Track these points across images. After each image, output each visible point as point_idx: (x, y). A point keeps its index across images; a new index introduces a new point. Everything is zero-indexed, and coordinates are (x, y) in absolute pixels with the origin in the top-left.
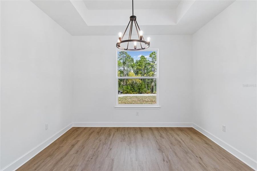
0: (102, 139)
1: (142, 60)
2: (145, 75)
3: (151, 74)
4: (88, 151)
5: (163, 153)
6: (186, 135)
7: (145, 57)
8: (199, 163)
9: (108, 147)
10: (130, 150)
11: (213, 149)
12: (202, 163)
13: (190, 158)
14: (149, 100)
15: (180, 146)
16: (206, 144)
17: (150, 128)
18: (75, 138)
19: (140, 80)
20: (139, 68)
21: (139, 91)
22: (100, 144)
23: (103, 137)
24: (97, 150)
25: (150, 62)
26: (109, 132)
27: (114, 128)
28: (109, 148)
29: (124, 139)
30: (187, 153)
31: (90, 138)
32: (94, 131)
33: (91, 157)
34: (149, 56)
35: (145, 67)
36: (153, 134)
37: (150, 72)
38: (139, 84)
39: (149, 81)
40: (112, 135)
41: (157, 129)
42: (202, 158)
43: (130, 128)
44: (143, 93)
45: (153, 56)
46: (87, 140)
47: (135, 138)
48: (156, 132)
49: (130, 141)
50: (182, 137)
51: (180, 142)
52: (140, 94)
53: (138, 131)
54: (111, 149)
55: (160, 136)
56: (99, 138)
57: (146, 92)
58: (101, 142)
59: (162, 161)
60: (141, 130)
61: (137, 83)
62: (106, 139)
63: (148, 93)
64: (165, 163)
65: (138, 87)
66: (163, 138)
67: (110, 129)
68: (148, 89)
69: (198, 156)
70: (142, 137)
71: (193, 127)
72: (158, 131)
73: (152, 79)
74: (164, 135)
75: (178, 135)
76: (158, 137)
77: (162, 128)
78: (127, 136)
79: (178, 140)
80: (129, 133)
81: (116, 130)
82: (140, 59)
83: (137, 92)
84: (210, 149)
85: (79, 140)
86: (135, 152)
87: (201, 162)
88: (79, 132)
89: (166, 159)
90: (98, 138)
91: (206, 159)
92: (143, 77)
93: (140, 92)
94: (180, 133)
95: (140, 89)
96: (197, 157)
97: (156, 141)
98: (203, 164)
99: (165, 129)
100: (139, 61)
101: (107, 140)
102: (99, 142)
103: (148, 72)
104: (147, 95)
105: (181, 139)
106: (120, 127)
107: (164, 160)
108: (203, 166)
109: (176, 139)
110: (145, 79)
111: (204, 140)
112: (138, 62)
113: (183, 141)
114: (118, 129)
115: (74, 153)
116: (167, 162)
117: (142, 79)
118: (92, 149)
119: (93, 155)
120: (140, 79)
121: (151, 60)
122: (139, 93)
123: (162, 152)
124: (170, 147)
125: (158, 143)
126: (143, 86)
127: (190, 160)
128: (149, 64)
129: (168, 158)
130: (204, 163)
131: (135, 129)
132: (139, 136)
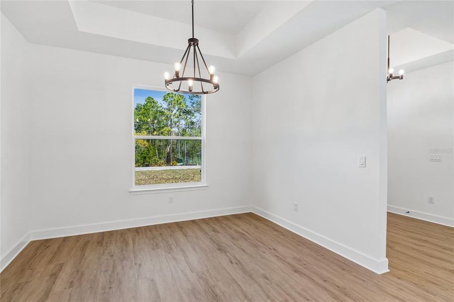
0: (114, 253)
1: (149, 105)
2: (155, 133)
3: (166, 132)
4: (95, 276)
5: (227, 253)
6: (247, 223)
7: (155, 100)
8: (276, 256)
9: (134, 263)
10: (175, 259)
11: (285, 235)
12: (279, 255)
13: (263, 252)
14: (170, 177)
15: (246, 240)
16: (275, 230)
17: (193, 221)
18: (50, 262)
19: (145, 142)
20: (143, 119)
21: (144, 162)
22: (114, 261)
23: (114, 248)
24: (113, 272)
25: (163, 110)
26: (122, 239)
27: (129, 230)
28: (136, 264)
29: (157, 245)
30: (256, 246)
31: (86, 255)
32: (89, 241)
33: (108, 286)
34: (163, 99)
35: (155, 118)
36: (202, 230)
37: (163, 127)
38: (143, 149)
39: (161, 143)
40: (131, 242)
41: (204, 221)
42: (276, 249)
43: (160, 226)
44: (152, 165)
45: (169, 100)
46: (83, 260)
47: (175, 240)
48: (204, 226)
49: (170, 247)
50: (243, 227)
51: (243, 234)
52: (146, 166)
53: (176, 229)
54: (140, 265)
55: (214, 231)
56: (106, 252)
57: (156, 164)
58: (115, 258)
59: (230, 264)
60: (179, 226)
61: (139, 147)
62: (122, 251)
63: (160, 166)
64: (235, 265)
65: (142, 154)
66: (218, 232)
67: (123, 233)
68: (160, 158)
69: (270, 247)
70: (186, 236)
71: (252, 212)
72: (207, 223)
73: (166, 140)
74: (218, 228)
75: (238, 226)
76: (212, 233)
77: (210, 218)
78: (160, 239)
79: (240, 232)
80: (161, 234)
81: (135, 234)
82: (146, 103)
83: (139, 164)
84: (282, 237)
85: (63, 264)
86: (184, 260)
87: (277, 254)
88: (54, 247)
89: (234, 260)
90: (104, 252)
91: (281, 249)
92: (150, 137)
93: (146, 163)
94: (237, 221)
95: (145, 158)
96: (270, 249)
97: (210, 239)
98: (281, 257)
99: (216, 219)
100: (144, 106)
101: (124, 252)
102: (109, 258)
103: (160, 128)
104: (160, 169)
105: (244, 231)
106: (140, 227)
107: (232, 263)
108: (281, 259)
109: (237, 232)
110: (155, 140)
111: (272, 227)
112: (141, 108)
113: (247, 232)
114: (137, 231)
115: (65, 288)
116: (237, 264)
117: (148, 140)
118: (102, 273)
119: (110, 282)
120: (144, 139)
121: (165, 105)
122: (143, 166)
123: (225, 252)
124: (233, 243)
125: (213, 241)
126: (151, 152)
127: (265, 254)
128: (162, 113)
129: (235, 258)
130: (281, 255)
131: (168, 226)
132: (179, 235)
